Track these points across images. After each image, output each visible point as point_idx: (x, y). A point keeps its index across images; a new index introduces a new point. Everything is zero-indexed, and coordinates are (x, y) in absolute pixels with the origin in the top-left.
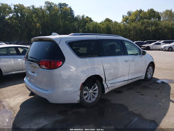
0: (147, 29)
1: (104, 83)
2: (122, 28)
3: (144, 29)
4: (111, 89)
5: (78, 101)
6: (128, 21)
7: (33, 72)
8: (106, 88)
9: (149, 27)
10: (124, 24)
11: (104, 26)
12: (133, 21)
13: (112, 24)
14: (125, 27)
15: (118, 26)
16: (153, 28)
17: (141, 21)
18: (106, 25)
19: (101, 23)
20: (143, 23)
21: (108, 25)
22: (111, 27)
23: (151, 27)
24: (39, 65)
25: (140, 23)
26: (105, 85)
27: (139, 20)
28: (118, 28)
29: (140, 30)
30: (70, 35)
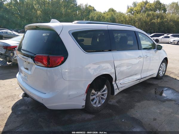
0: (152, 21)
1: (114, 83)
2: (127, 19)
3: (149, 21)
4: (121, 89)
5: (83, 106)
6: (133, 12)
7: (27, 69)
8: (116, 89)
9: (154, 19)
10: (129, 15)
11: (108, 17)
12: (138, 12)
13: (116, 14)
14: (130, 18)
15: (123, 17)
16: (159, 20)
17: (146, 13)
18: (111, 15)
19: (104, 13)
20: (149, 15)
21: (113, 15)
22: (116, 17)
23: (156, 19)
24: (34, 61)
25: (146, 14)
26: (115, 86)
27: (145, 12)
28: (122, 19)
29: (145, 22)
30: (75, 23)
